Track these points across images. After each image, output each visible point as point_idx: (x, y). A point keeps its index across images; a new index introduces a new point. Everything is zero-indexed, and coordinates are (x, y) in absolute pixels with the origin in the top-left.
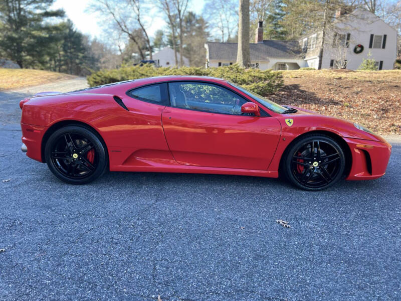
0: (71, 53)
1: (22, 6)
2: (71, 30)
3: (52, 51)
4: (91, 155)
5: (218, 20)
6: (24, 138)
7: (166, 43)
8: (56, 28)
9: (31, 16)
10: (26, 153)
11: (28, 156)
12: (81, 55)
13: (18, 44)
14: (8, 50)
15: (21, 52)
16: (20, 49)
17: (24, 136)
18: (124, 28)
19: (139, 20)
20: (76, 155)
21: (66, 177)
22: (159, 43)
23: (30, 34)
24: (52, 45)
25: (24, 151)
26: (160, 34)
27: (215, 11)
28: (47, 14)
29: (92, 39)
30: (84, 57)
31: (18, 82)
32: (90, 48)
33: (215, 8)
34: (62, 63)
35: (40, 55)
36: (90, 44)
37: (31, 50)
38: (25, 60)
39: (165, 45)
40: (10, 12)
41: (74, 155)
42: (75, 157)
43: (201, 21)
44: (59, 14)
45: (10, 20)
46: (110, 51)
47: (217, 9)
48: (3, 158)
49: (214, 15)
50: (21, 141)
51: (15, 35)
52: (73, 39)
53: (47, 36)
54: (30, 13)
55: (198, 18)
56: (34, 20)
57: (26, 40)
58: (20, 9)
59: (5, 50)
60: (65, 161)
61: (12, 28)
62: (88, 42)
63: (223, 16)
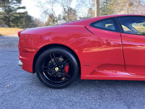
0: (27, 23)
1: (10, 5)
2: (27, 15)
3: (21, 22)
4: (67, 68)
5: (81, 10)
6: (20, 57)
7: (62, 19)
8: (23, 13)
9: (13, 9)
10: (21, 67)
11: (23, 69)
12: (31, 24)
13: (8, 19)
14: (5, 21)
15: (9, 22)
16: (9, 21)
17: (21, 55)
18: (47, 13)
19: (53, 10)
20: (58, 68)
21: (50, 83)
22: (59, 19)
23: (13, 15)
24: (21, 19)
25: (20, 65)
26: (60, 15)
27: (80, 7)
28: (19, 8)
29: (35, 18)
30: (32, 24)
31: (9, 32)
32: (34, 21)
33: (80, 6)
34: (24, 26)
35: (17, 23)
36: (34, 20)
37: (13, 21)
38: (11, 25)
39: (61, 20)
40: (5, 7)
41: (56, 68)
42: (56, 70)
43: (74, 11)
44: (24, 8)
45: (6, 10)
46: (41, 22)
47: (81, 6)
48: (5, 68)
49: (80, 8)
50: (19, 59)
51: (7, 16)
52: (28, 18)
53: (19, 16)
54: (13, 8)
55: (73, 10)
56: (14, 10)
57: (12, 17)
58: (9, 6)
59: (4, 21)
60: (48, 73)
61: (6, 13)
62: (33, 19)
63: (83, 8)
